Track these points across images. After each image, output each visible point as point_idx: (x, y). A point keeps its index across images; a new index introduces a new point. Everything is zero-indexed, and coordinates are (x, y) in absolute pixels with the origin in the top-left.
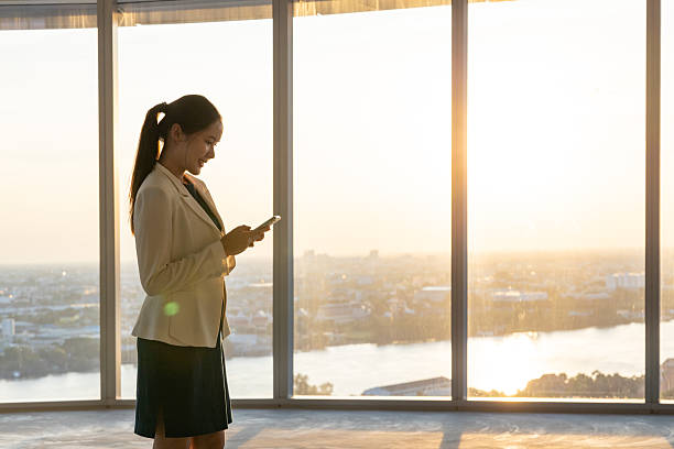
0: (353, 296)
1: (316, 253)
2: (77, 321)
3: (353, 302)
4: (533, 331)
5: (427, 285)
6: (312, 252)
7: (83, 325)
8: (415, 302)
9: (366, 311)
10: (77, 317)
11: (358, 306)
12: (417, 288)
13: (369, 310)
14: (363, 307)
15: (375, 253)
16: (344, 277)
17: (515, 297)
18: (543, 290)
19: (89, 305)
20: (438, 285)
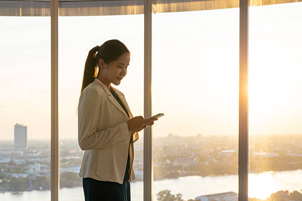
0: (191, 155)
1: (173, 135)
2: (67, 165)
3: (190, 157)
4: (273, 171)
5: (223, 149)
6: (171, 135)
7: (70, 166)
8: (218, 157)
9: (196, 161)
10: (67, 163)
11: (193, 159)
12: (220, 151)
13: (198, 161)
14: (195, 159)
15: (199, 135)
16: (186, 146)
17: (264, 156)
18: (277, 152)
19: (72, 158)
20: (229, 150)
